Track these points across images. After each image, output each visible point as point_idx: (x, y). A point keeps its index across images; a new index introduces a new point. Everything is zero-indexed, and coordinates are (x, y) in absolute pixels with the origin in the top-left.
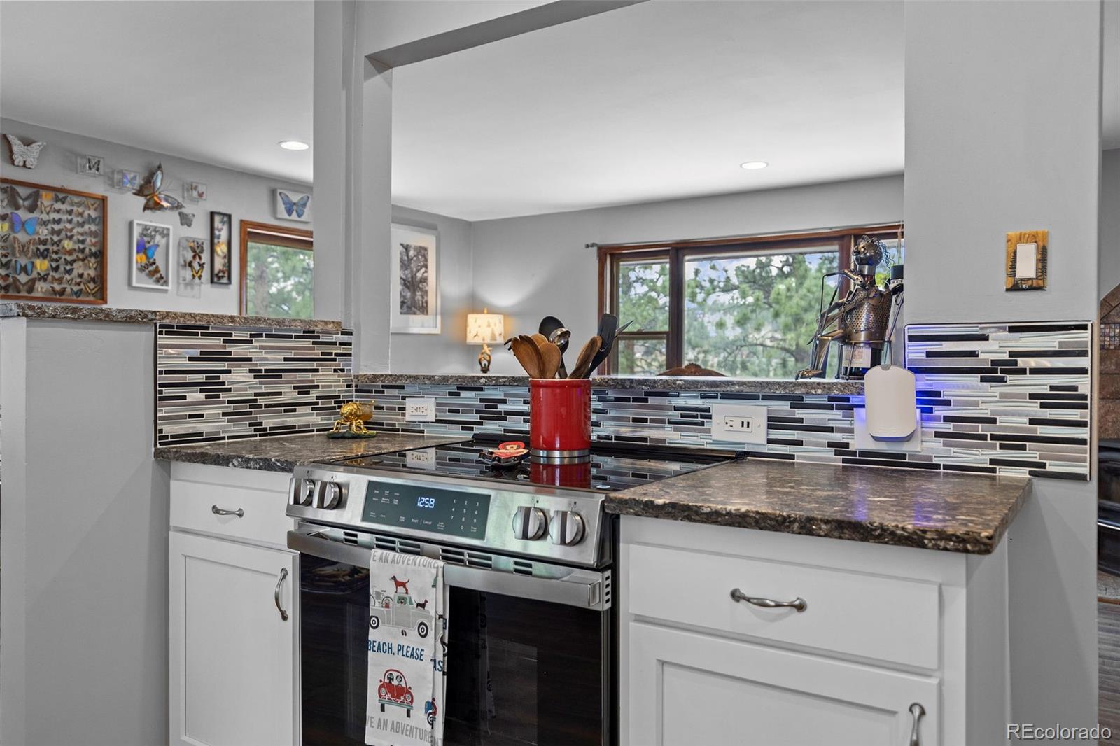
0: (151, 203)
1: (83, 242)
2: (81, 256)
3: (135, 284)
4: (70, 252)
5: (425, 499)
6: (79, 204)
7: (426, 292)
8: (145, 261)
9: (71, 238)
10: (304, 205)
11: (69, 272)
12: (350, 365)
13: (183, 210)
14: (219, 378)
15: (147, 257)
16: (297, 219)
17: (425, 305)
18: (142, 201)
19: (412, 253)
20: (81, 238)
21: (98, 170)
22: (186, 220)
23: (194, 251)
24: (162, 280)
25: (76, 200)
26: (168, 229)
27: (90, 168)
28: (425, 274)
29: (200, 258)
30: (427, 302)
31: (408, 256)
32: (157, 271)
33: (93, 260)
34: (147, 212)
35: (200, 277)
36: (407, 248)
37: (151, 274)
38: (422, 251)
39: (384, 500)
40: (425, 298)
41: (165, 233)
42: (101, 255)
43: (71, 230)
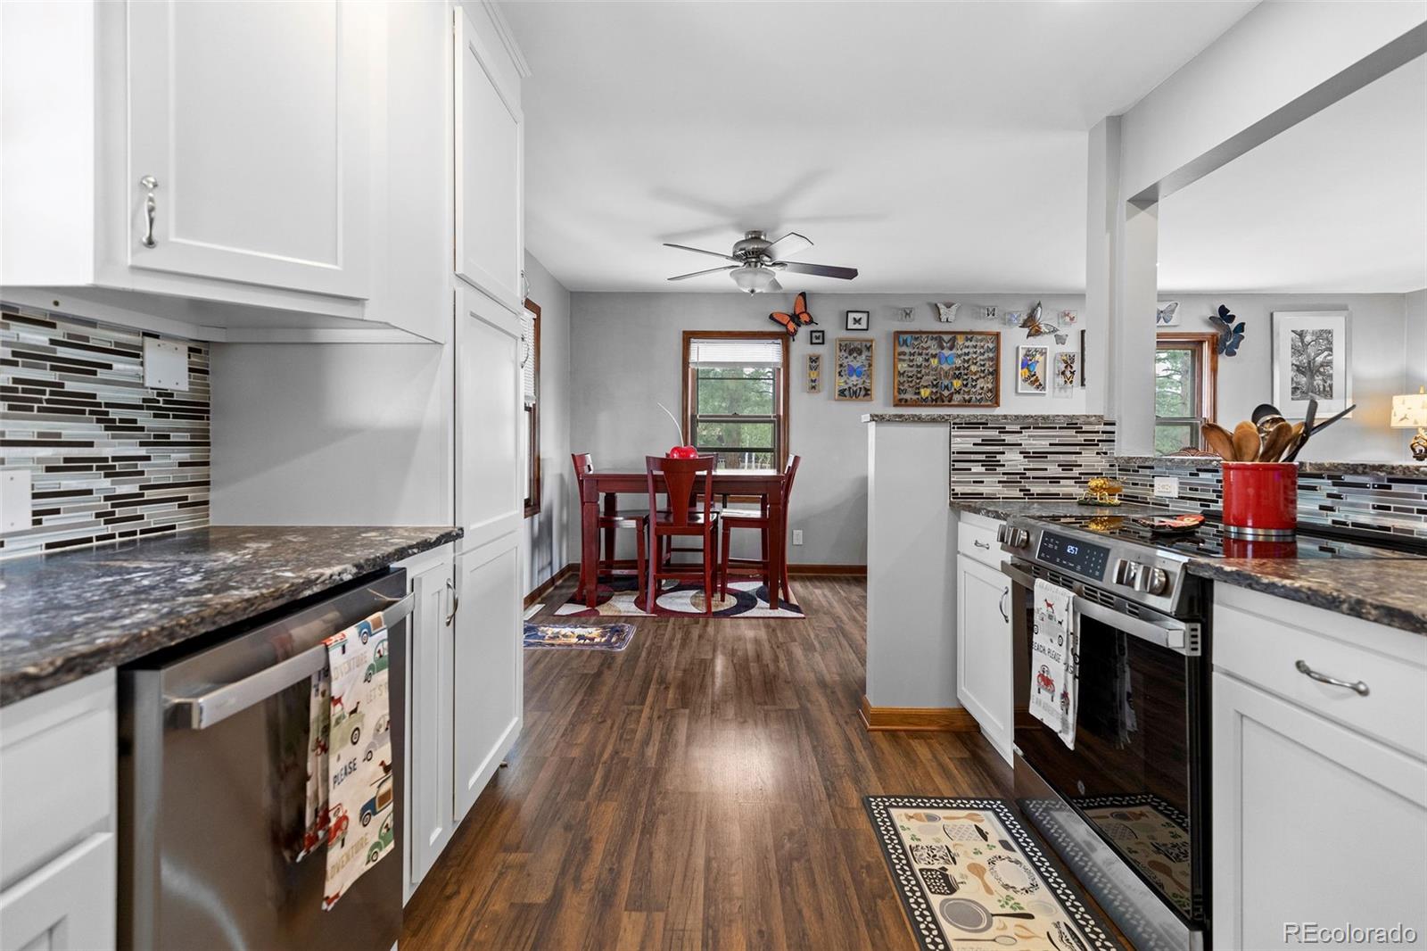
0: (1033, 331)
1: (984, 365)
2: (982, 375)
3: (1020, 391)
4: (975, 374)
5: (1072, 548)
6: (981, 341)
7: (1331, 376)
8: (1028, 374)
9: (976, 364)
10: (1173, 311)
11: (975, 386)
12: (1113, 449)
13: (1058, 333)
14: (995, 457)
15: (1029, 371)
16: (1165, 324)
17: (1328, 389)
18: (1026, 331)
19: (1308, 338)
20: (982, 363)
21: (993, 315)
22: (1060, 340)
23: (1066, 362)
24: (1040, 386)
25: (980, 337)
26: (1046, 349)
27: (988, 315)
28: (1329, 358)
29: (1071, 367)
30: (1331, 386)
31: (1302, 341)
32: (1037, 380)
33: (990, 377)
34: (1029, 338)
35: (1071, 382)
36: (1301, 335)
37: (1032, 383)
38: (1325, 336)
39: (1050, 546)
40: (1329, 382)
41: (1043, 353)
42: (995, 373)
43: (976, 358)
